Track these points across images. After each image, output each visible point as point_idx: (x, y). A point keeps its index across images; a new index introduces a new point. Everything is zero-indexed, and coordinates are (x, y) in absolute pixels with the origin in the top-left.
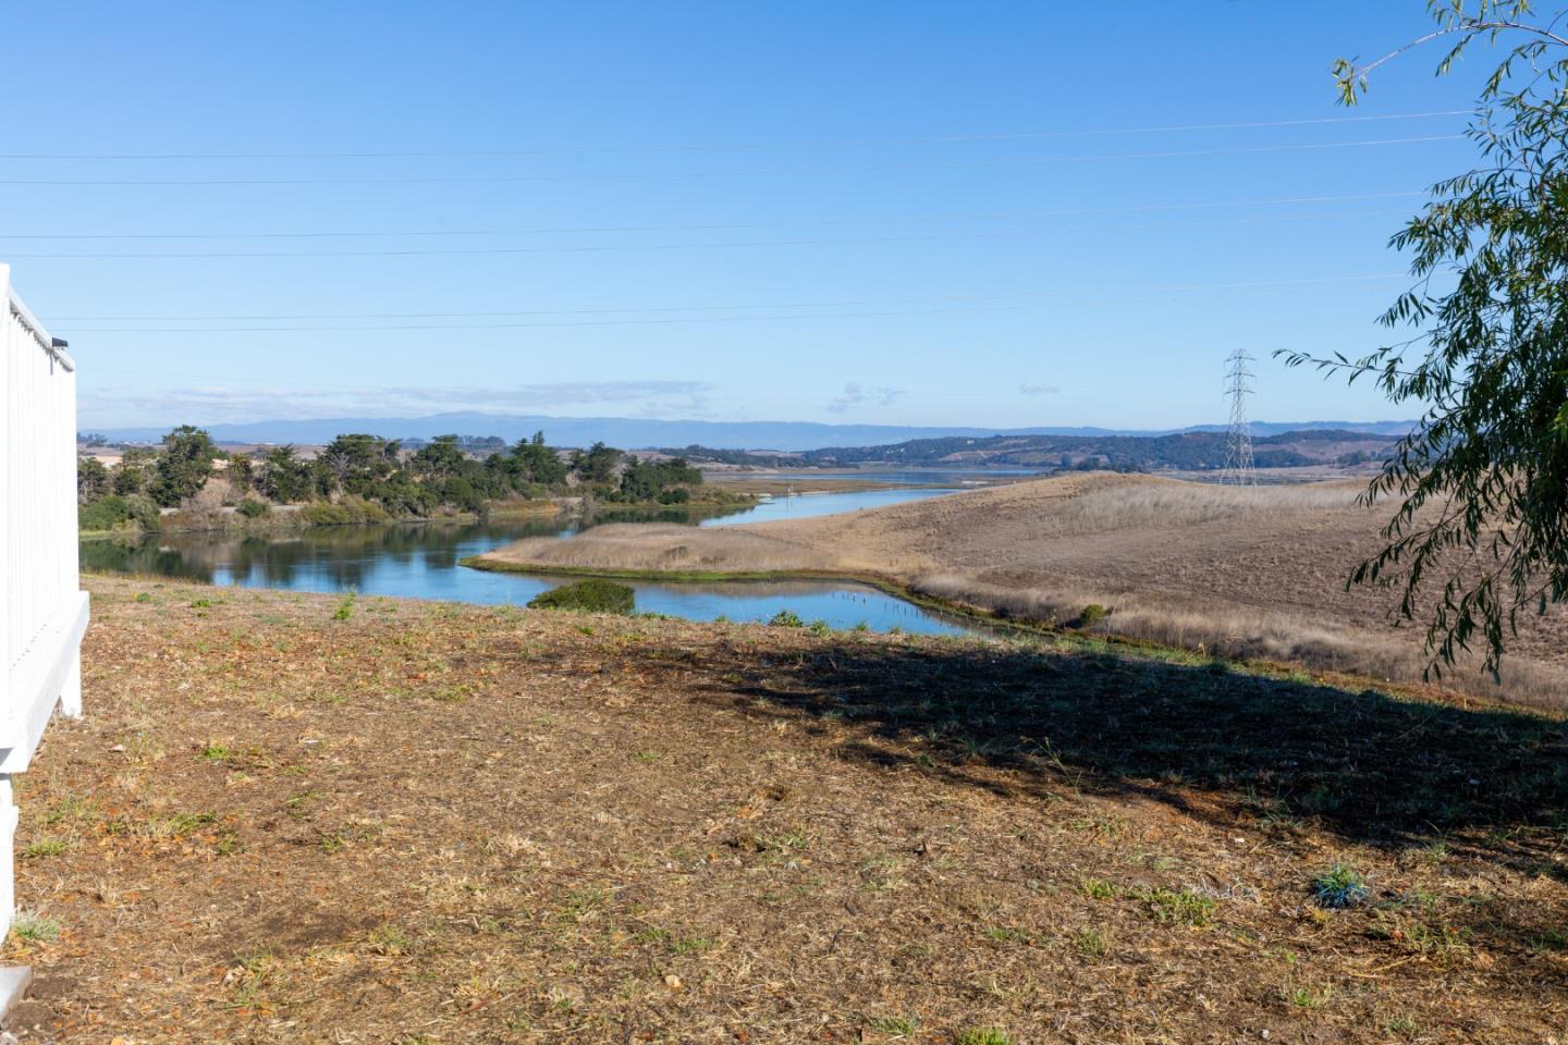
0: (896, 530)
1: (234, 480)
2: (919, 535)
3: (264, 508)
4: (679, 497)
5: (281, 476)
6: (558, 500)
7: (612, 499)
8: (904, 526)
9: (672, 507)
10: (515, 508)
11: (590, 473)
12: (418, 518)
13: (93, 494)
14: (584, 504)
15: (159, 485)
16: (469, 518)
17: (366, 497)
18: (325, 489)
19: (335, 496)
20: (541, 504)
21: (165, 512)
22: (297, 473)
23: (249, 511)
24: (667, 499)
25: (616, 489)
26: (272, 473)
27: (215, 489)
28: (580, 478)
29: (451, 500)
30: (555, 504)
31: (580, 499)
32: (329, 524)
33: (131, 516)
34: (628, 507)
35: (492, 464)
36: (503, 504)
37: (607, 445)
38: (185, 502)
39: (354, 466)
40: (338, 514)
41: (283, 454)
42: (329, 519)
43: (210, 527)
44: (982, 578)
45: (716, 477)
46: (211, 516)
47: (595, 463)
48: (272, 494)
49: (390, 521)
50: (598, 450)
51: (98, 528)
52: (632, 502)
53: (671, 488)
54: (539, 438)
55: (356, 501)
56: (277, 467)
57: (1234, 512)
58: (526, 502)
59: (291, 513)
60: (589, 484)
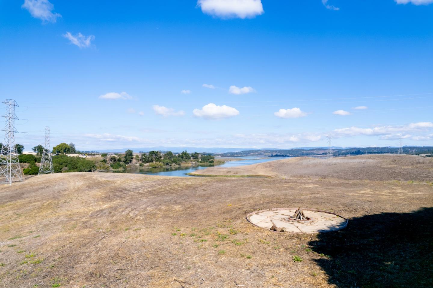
0: (266, 168)
1: (136, 159)
2: (271, 168)
3: (143, 165)
4: (213, 162)
5: (145, 159)
6: (191, 162)
7: (200, 162)
8: (267, 167)
9: (211, 164)
10: (184, 164)
11: (195, 158)
12: (169, 166)
13: (114, 162)
14: (195, 163)
15: (125, 160)
16: (177, 166)
17: (160, 162)
18: (152, 161)
19: (154, 162)
20: (188, 163)
21: (127, 165)
22: (147, 158)
23: (141, 165)
24: (210, 162)
25: (200, 160)
26: (143, 158)
27: (134, 161)
28: (193, 159)
29: (174, 163)
30: (191, 163)
31: (194, 162)
32: (154, 167)
33: (121, 166)
34: (203, 164)
35: (179, 156)
36: (182, 163)
37: (197, 152)
38: (130, 163)
39: (156, 157)
40: (155, 166)
41: (144, 155)
42: (154, 166)
43: (134, 168)
44: (291, 176)
45: (217, 158)
46: (134, 166)
47: (195, 156)
48: (143, 162)
49: (164, 167)
50: (196, 153)
51: (116, 168)
52: (204, 163)
53: (210, 160)
54: (186, 151)
55: (158, 163)
56: (144, 157)
57: (335, 164)
58: (186, 163)
59: (147, 165)
60: (195, 159)
